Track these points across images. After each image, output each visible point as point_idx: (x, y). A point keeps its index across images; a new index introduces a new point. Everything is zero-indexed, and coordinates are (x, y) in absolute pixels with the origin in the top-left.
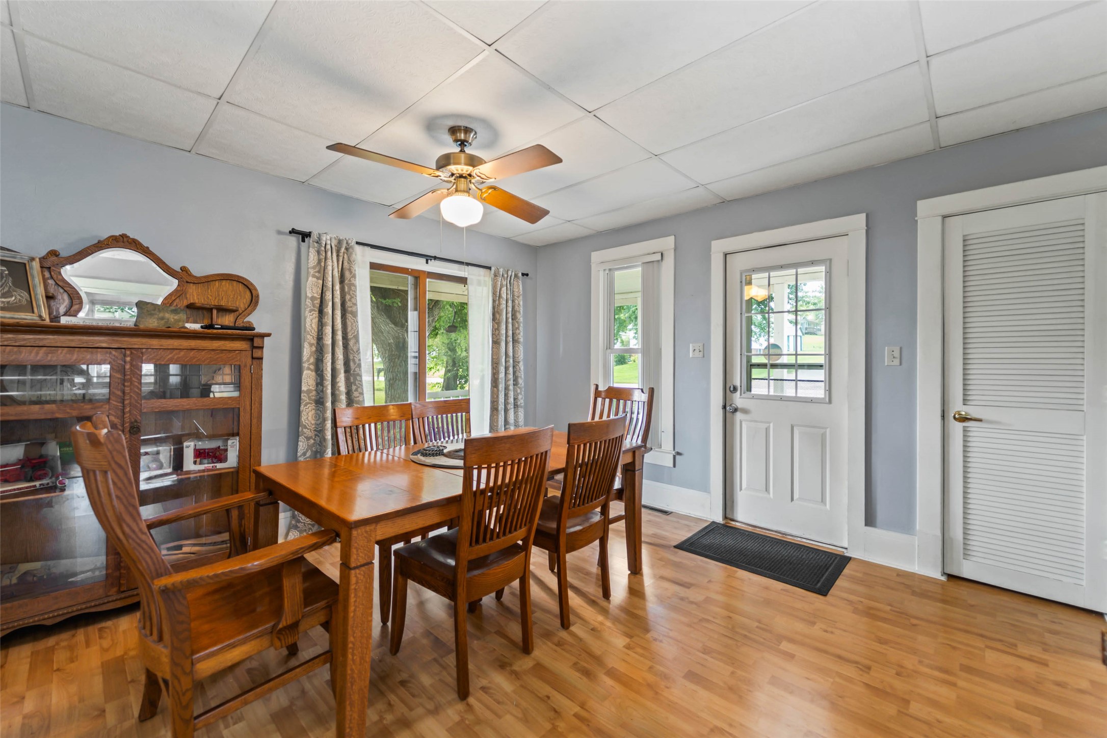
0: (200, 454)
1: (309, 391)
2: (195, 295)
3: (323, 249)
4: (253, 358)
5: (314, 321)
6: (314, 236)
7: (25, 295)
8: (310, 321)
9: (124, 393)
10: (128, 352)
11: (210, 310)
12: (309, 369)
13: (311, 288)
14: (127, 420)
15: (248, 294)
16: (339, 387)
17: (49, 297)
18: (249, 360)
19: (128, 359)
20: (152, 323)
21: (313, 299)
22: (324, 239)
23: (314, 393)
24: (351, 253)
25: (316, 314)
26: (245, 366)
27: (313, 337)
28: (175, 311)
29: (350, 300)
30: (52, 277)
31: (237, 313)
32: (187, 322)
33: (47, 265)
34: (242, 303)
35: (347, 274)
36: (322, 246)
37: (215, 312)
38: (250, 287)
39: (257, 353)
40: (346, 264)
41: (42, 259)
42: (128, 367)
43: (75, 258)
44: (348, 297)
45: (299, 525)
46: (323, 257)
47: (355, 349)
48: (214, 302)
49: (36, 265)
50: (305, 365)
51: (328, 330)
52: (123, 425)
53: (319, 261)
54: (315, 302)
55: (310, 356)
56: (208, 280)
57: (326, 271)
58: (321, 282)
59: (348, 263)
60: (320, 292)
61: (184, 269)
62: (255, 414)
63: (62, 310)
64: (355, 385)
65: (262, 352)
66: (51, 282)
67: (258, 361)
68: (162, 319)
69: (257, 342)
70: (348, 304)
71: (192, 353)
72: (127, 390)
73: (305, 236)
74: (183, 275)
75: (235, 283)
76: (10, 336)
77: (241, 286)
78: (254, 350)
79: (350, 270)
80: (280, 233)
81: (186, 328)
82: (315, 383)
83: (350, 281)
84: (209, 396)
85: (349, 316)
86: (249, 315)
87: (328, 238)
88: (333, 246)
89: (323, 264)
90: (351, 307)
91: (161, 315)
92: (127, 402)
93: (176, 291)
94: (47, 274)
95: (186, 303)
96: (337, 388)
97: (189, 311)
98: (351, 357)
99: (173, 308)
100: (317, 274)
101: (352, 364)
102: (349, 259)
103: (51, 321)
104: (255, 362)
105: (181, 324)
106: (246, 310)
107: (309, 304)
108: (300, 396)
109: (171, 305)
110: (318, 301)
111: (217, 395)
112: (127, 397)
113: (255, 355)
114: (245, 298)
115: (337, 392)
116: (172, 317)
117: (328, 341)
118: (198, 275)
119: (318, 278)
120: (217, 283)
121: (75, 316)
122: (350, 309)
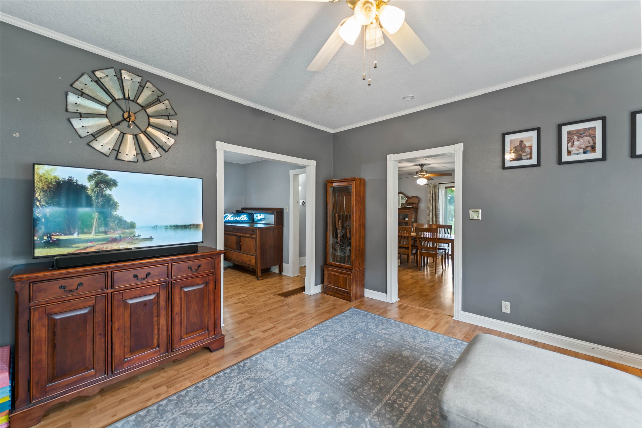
1: (428, 221)
3: (430, 187)
4: (410, 213)
21: (429, 199)
25: (430, 203)
28: (406, 204)
34: (417, 202)
44: (436, 198)
57: (431, 192)
58: (430, 195)
68: (404, 206)
77: (416, 198)
79: (437, 191)
83: (436, 194)
88: (433, 186)
93: (407, 200)
98: (437, 213)
102: (436, 188)
111: (406, 219)
115: (433, 221)
117: (431, 208)
120: (413, 198)
122: (436, 201)
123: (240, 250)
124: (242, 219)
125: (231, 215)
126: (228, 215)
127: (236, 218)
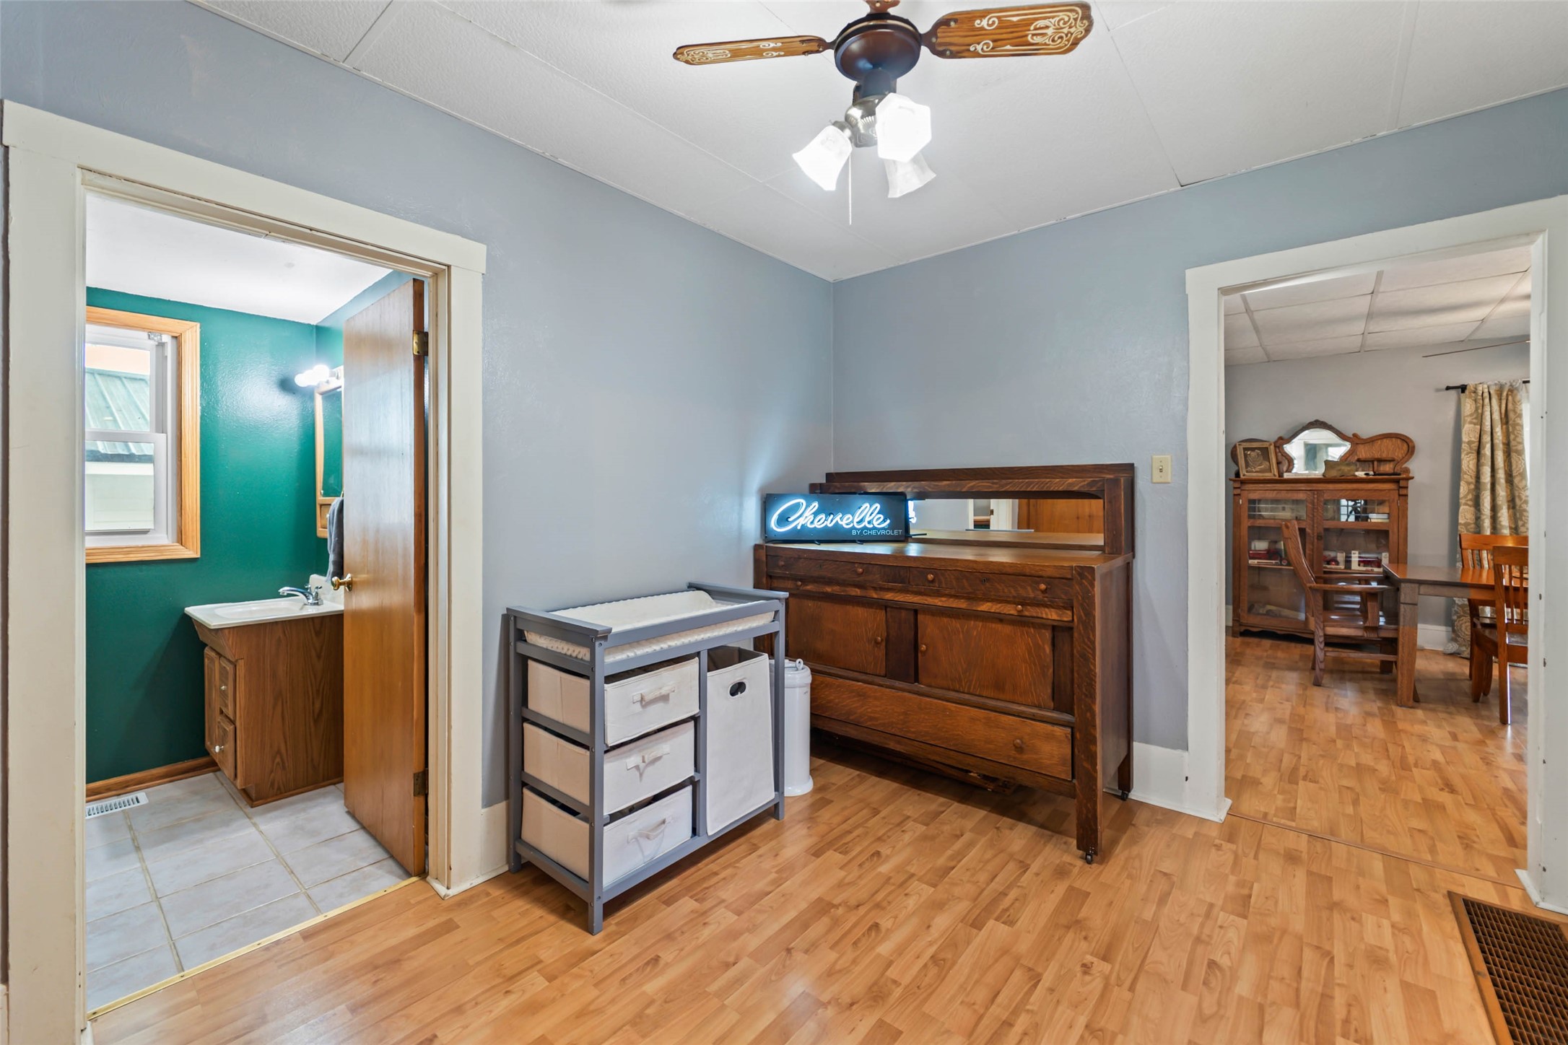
0: (1364, 562)
1: (1466, 525)
2: (1363, 453)
3: (1480, 397)
4: (1399, 495)
5: (1471, 462)
6: (1471, 388)
7: (1268, 463)
8: (1468, 462)
9: (1313, 515)
10: (1316, 492)
11: (1373, 462)
12: (1466, 504)
13: (1469, 433)
14: (1315, 531)
15: (1405, 445)
16: (1500, 521)
17: (1278, 463)
18: (1397, 496)
19: (1316, 496)
20: (1334, 473)
21: (1470, 443)
22: (1481, 389)
23: (1473, 526)
24: (1516, 395)
25: (1474, 456)
26: (1393, 500)
27: (1471, 476)
28: (1348, 465)
29: (1514, 440)
30: (1280, 452)
31: (1396, 462)
32: (1357, 471)
33: (1278, 445)
34: (1398, 454)
35: (1511, 415)
36: (1478, 395)
37: (1376, 463)
38: (1408, 441)
39: (1403, 492)
40: (1510, 406)
41: (1275, 443)
42: (1316, 501)
43: (1289, 440)
44: (1512, 437)
45: (1459, 639)
46: (1480, 405)
47: (1521, 485)
48: (1377, 456)
49: (1272, 447)
50: (1462, 501)
51: (1486, 470)
52: (1313, 534)
53: (1477, 409)
54: (1473, 445)
55: (1468, 493)
56: (1372, 440)
57: (1483, 417)
58: (1479, 427)
59: (1513, 404)
60: (1478, 436)
61: (1355, 435)
62: (1402, 535)
63: (1285, 469)
64: (1522, 520)
65: (1407, 491)
66: (1280, 454)
67: (1404, 498)
68: (1340, 470)
69: (1402, 483)
70: (1513, 443)
71: (1354, 492)
72: (1315, 514)
73: (1463, 388)
74: (1355, 440)
75: (1394, 439)
76: (1261, 485)
77: (1399, 441)
78: (1400, 490)
79: (1515, 411)
80: (1438, 390)
81: (1356, 476)
82: (1474, 517)
83: (1514, 421)
84: (1367, 521)
85: (1514, 455)
86: (1406, 462)
87: (1486, 386)
88: (1492, 392)
89: (1480, 411)
90: (1516, 446)
91: (1339, 468)
92: (1315, 521)
93: (1349, 451)
94: (1278, 450)
95: (1356, 458)
96: (1498, 522)
97: (1358, 464)
98: (1517, 494)
99: (1347, 462)
100: (1474, 421)
101: (1517, 500)
102: (1514, 401)
103: (1279, 476)
104: (1401, 498)
105: (1352, 473)
106: (1403, 458)
107: (1466, 448)
108: (1457, 528)
109: (1346, 461)
110: (1477, 444)
111: (1373, 521)
112: (1315, 518)
113: (1401, 493)
114: (1402, 449)
115: (1498, 526)
116: (1346, 469)
117: (1486, 478)
118: (1365, 438)
119: (1475, 424)
120: (1379, 442)
121: (1290, 472)
122: (1514, 448)
123: (917, 680)
124: (865, 523)
125: (815, 505)
126: (797, 506)
127: (838, 518)
